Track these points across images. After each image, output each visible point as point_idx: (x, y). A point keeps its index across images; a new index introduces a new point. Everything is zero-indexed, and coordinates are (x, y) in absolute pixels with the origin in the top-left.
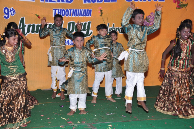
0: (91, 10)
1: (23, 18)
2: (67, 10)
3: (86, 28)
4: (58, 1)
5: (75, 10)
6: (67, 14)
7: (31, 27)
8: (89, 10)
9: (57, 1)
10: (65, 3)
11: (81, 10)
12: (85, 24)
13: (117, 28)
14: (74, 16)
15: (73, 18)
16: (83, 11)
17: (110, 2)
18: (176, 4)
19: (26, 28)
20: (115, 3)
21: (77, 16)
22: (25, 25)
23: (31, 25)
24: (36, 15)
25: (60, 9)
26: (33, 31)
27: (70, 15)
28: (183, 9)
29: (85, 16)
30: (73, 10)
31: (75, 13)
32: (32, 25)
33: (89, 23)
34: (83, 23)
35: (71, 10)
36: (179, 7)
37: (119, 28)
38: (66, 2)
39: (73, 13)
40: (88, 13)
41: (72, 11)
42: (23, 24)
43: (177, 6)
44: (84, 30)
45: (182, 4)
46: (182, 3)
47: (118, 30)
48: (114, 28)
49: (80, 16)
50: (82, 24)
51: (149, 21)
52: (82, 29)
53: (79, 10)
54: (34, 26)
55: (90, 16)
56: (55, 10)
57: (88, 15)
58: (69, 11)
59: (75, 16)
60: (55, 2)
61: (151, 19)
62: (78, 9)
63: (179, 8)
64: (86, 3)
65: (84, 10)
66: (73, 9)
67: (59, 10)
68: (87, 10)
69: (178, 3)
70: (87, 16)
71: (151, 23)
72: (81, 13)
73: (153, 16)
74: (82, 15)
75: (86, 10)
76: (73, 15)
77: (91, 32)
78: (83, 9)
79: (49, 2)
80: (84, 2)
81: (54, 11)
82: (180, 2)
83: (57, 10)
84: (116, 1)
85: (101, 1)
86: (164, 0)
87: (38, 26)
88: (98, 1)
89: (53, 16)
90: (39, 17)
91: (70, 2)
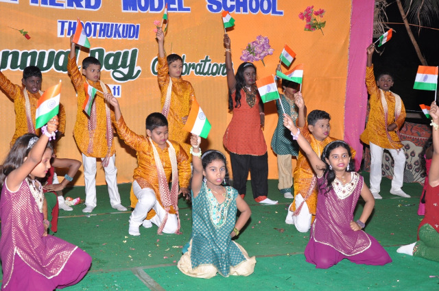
0: (138, 26)
2: (88, 24)
3: (128, 63)
4: (68, 5)
5: (105, 24)
6: (88, 33)
7: (10, 57)
8: (134, 26)
9: (65, 4)
10: (84, 9)
11: (116, 25)
12: (126, 54)
13: (190, 64)
14: (102, 38)
15: (100, 42)
16: (122, 26)
17: (178, 12)
18: (305, 21)
20: (187, 14)
21: (109, 37)
23: (10, 51)
24: (21, 31)
25: (73, 21)
26: (14, 66)
27: (95, 35)
28: (317, 31)
29: (126, 37)
30: (101, 25)
31: (105, 30)
32: (11, 53)
33: (134, 53)
34: (122, 52)
35: (95, 25)
36: (311, 27)
37: (194, 64)
38: (86, 7)
39: (101, 30)
40: (133, 31)
41: (98, 27)
43: (307, 25)
44: (124, 66)
45: (314, 22)
46: (315, 20)
47: (193, 68)
48: (186, 64)
49: (115, 36)
50: (120, 53)
51: (253, 53)
52: (119, 64)
53: (112, 25)
54: (15, 54)
55: (137, 37)
56: (63, 23)
57: (133, 37)
58: (93, 26)
59: (104, 36)
60: (62, 5)
61: (258, 50)
62: (111, 23)
63: (310, 29)
64: (129, 11)
65: (124, 26)
66: (100, 23)
67: (70, 23)
68: (131, 26)
69: (309, 19)
70: (130, 37)
71: (257, 57)
72: (117, 32)
73: (261, 43)
74: (119, 36)
75: (127, 25)
76: (100, 36)
77: (139, 71)
78: (122, 24)
79: (49, 6)
80: (124, 9)
81: (59, 25)
82: (312, 18)
83: (66, 23)
84: (188, 10)
85: (159, 9)
86: (281, 13)
87: (25, 55)
88: (153, 9)
89: (59, 35)
90: (27, 37)
91: (94, 7)
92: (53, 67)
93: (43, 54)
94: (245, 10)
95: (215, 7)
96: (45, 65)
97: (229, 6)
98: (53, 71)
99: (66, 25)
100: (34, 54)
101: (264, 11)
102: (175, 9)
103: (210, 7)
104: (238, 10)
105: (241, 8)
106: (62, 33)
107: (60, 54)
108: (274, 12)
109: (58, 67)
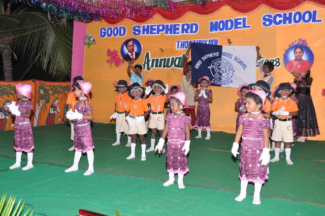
0: (217, 40)
1: (148, 53)
5: (199, 41)
7: (155, 62)
8: (215, 40)
9: (181, 32)
10: (189, 34)
11: (205, 40)
17: (242, 29)
19: (150, 63)
20: (248, 29)
22: (150, 59)
23: (155, 59)
24: (160, 49)
25: (183, 41)
26: (156, 66)
30: (197, 41)
35: (194, 42)
40: (214, 43)
42: (148, 59)
54: (157, 60)
56: (178, 42)
60: (179, 33)
64: (213, 32)
65: (210, 40)
75: (212, 40)
78: (208, 40)
79: (173, 34)
80: (210, 31)
84: (249, 27)
85: (231, 28)
86: (320, 21)
87: (161, 60)
88: (227, 29)
89: (176, 49)
90: (162, 51)
91: (194, 32)
92: (173, 65)
93: (169, 59)
94: (290, 22)
95: (267, 23)
96: (170, 65)
97: (278, 21)
98: (173, 67)
99: (180, 43)
100: (165, 59)
101: (305, 21)
102: (241, 28)
103: (264, 24)
104: (285, 23)
105: (287, 21)
106: (178, 48)
107: (177, 58)
108: (314, 20)
109: (176, 66)
